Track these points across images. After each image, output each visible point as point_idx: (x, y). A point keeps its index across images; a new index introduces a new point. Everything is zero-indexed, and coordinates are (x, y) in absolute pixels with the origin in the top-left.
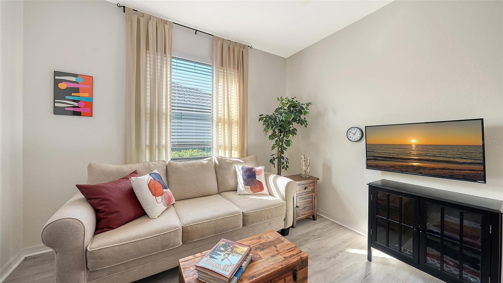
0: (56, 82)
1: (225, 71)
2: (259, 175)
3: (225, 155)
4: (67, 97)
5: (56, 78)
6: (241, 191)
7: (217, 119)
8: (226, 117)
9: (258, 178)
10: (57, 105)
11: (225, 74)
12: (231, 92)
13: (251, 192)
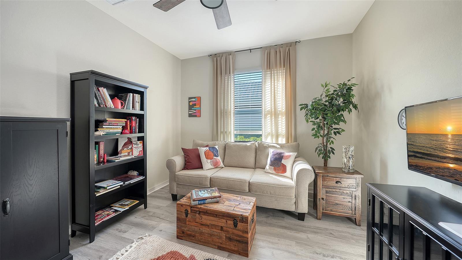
0: (189, 102)
1: (273, 72)
2: (286, 159)
3: (272, 141)
4: (192, 109)
5: (189, 100)
6: (267, 170)
7: (265, 112)
8: (273, 110)
9: (283, 161)
10: (190, 113)
11: (273, 75)
12: (277, 88)
13: (274, 172)
